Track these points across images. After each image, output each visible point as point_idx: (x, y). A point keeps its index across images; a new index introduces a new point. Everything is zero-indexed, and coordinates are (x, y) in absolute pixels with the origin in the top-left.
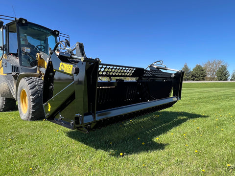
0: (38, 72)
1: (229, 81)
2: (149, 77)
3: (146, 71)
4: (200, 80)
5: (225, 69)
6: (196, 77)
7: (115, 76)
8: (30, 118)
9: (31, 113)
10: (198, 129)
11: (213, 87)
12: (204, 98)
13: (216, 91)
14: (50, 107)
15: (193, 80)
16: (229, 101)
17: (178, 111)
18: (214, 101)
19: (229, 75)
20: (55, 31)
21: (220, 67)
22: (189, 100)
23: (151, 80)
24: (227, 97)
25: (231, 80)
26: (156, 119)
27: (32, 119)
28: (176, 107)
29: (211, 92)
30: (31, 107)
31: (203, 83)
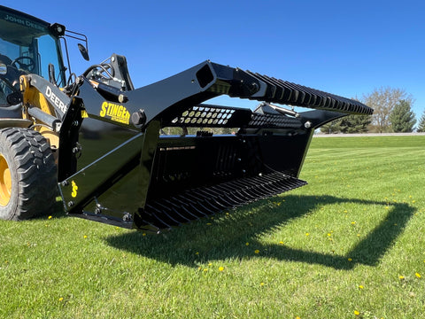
0: (25, 117)
1: (414, 133)
2: (260, 127)
3: (256, 115)
4: (357, 132)
5: (408, 108)
6: (349, 124)
7: (196, 125)
8: (19, 214)
9: (21, 203)
10: (353, 225)
11: (383, 146)
12: (365, 168)
13: (388, 154)
14: (75, 187)
15: (344, 131)
16: (411, 173)
17: (316, 194)
18: (384, 175)
19: (415, 122)
20: (56, 25)
21: (399, 103)
22: (337, 174)
23: (264, 133)
24: (409, 166)
25: (419, 131)
26: (275, 210)
27: (22, 217)
28: (311, 187)
29: (378, 156)
30: (21, 191)
31: (363, 138)
